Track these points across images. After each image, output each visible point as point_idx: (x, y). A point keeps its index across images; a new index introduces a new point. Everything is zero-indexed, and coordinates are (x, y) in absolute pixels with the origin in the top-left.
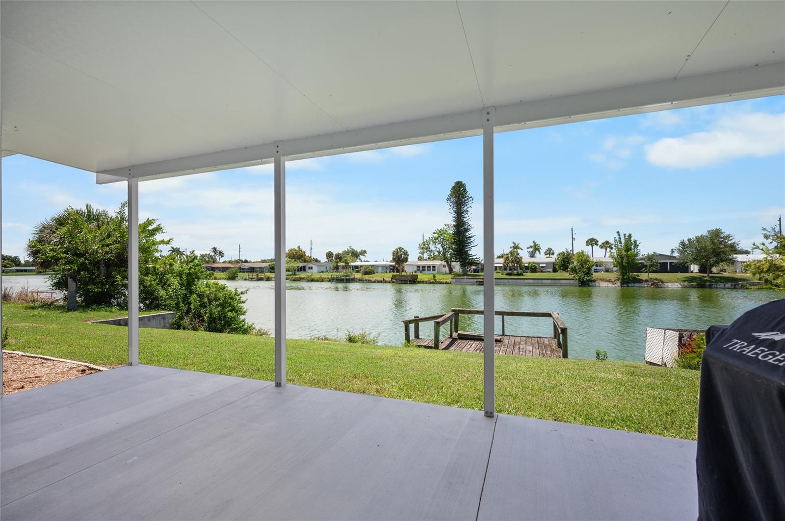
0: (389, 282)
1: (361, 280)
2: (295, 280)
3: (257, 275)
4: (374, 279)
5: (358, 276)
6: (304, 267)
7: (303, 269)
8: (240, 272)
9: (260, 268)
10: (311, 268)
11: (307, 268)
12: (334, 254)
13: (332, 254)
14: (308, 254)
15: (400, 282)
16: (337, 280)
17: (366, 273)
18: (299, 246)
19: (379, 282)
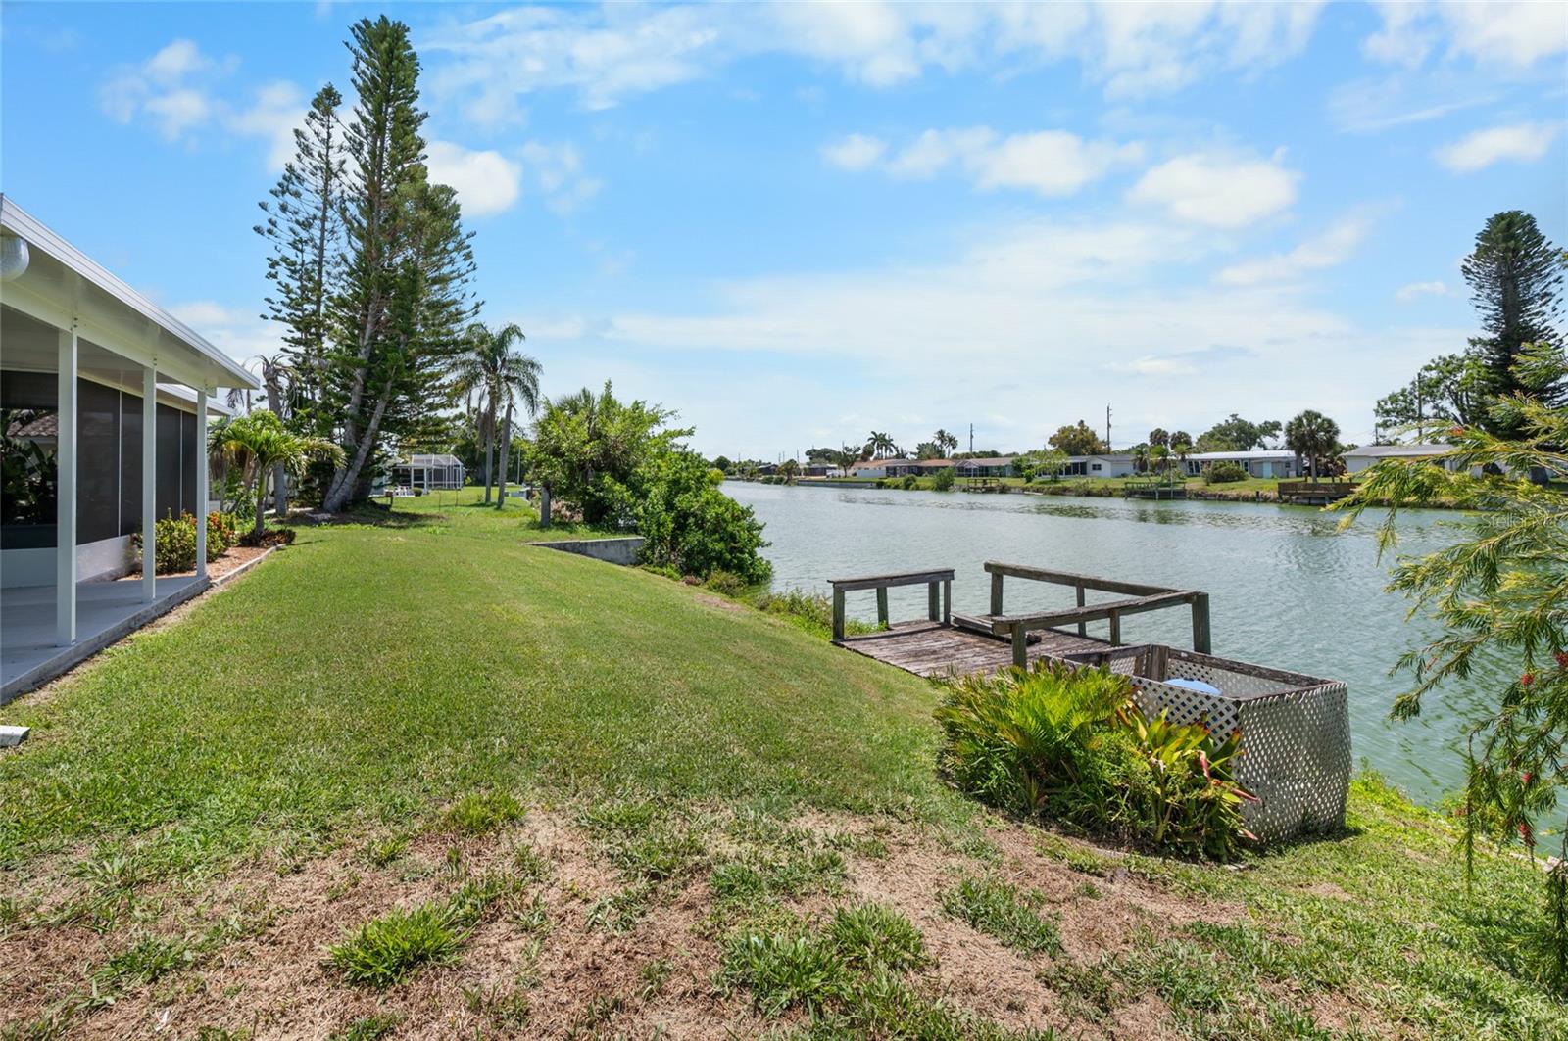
0: (1274, 501)
1: (1201, 495)
2: (1054, 493)
3: (985, 482)
4: (1233, 493)
5: (1195, 484)
6: (1084, 465)
7: (1079, 469)
8: (960, 476)
9: (999, 468)
10: (1097, 467)
11: (1089, 468)
12: (1170, 434)
13: (1165, 434)
14: (1101, 435)
15: (1306, 502)
16: (1142, 493)
17: (1218, 478)
18: (1082, 422)
19: (1246, 499)
